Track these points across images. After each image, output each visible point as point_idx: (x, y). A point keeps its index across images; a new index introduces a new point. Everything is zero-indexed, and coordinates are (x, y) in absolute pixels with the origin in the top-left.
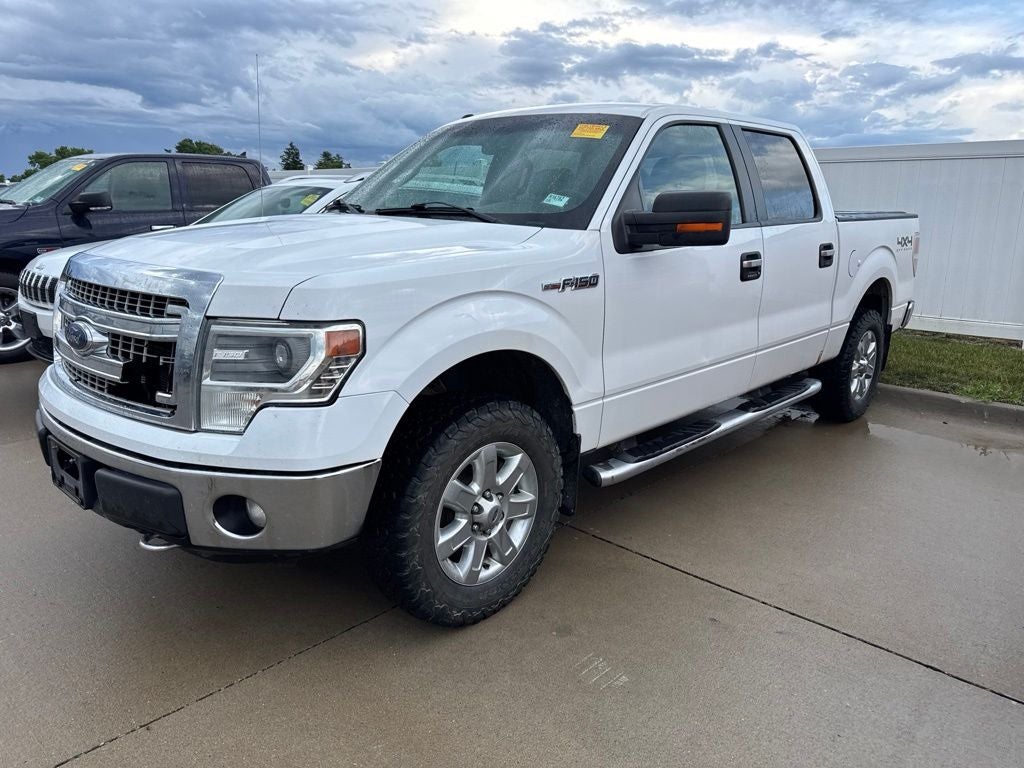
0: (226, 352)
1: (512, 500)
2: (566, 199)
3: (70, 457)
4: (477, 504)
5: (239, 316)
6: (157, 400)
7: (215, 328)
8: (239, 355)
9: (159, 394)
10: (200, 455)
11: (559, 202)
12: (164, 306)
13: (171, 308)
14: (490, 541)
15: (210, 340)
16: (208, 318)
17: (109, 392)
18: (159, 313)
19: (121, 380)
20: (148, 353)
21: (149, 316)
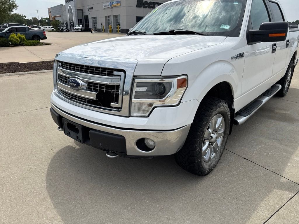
0: (140, 88)
1: (219, 133)
2: (229, 26)
3: (76, 126)
4: (211, 136)
5: (146, 75)
6: (111, 106)
7: (137, 80)
8: (144, 89)
9: (112, 103)
10: (133, 125)
11: (227, 27)
12: (113, 72)
13: (115, 73)
14: (213, 147)
15: (135, 84)
16: (134, 76)
17: (88, 103)
18: (111, 75)
19: (96, 99)
20: (106, 89)
21: (106, 76)
